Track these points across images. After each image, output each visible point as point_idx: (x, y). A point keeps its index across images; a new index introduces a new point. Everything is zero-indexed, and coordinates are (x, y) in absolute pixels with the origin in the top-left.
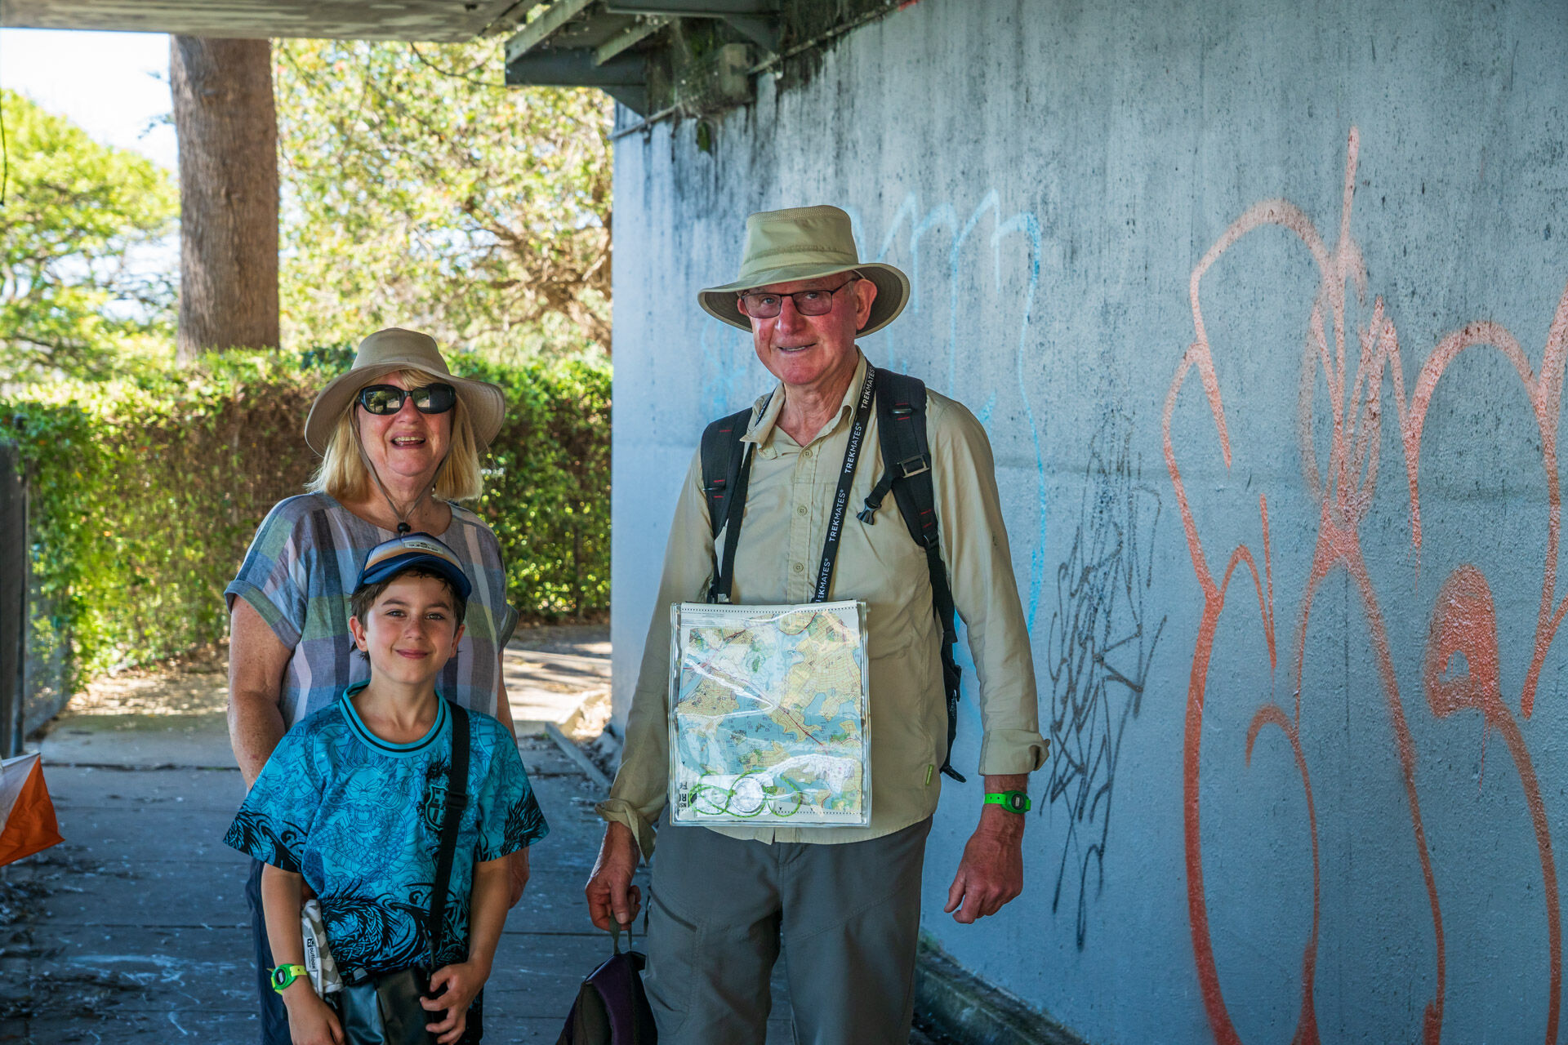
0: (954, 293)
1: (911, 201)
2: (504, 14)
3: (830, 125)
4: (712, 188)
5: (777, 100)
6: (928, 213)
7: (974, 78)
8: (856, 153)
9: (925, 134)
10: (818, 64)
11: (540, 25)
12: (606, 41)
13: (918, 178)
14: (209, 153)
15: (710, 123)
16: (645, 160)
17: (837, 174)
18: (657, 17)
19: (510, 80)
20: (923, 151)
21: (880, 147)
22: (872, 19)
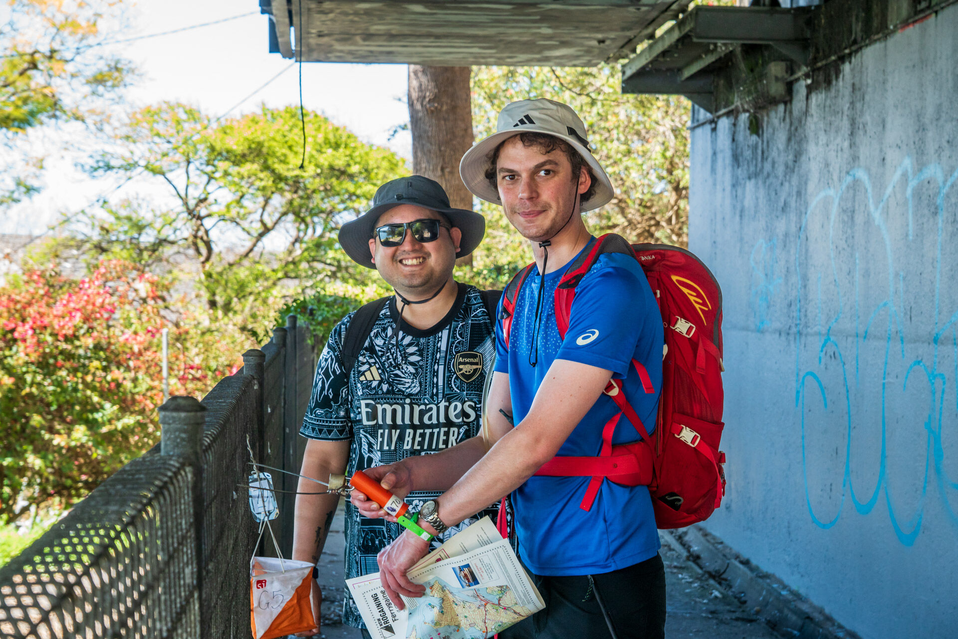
0: (940, 225)
1: (908, 163)
2: (622, 47)
3: (846, 112)
4: (760, 159)
5: (807, 98)
6: (920, 170)
8: (866, 131)
9: (919, 116)
10: (838, 72)
11: (647, 54)
12: (688, 64)
13: (913, 147)
14: (431, 144)
15: (759, 115)
16: (712, 142)
17: (851, 146)
18: (725, 44)
19: (625, 91)
20: (917, 128)
21: (884, 127)
22: (879, 39)
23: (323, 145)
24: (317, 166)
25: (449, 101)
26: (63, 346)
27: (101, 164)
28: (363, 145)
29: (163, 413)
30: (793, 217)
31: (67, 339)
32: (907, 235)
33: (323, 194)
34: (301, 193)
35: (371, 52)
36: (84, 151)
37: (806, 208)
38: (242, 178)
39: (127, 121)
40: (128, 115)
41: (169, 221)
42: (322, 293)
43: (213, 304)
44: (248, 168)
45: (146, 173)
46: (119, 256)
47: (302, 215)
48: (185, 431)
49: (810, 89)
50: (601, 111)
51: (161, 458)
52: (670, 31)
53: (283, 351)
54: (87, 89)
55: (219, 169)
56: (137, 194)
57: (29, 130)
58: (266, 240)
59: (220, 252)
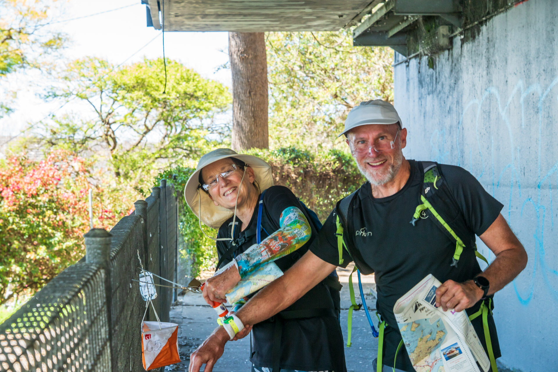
0: (540, 119)
1: (521, 83)
2: (353, 19)
3: (484, 55)
4: (434, 83)
5: (461, 47)
6: (528, 87)
7: (549, 32)
8: (496, 65)
9: (527, 56)
10: (479, 31)
11: (367, 22)
12: (392, 28)
13: (523, 73)
14: (243, 78)
15: (434, 57)
16: (407, 73)
17: (487, 74)
18: (413, 16)
19: (355, 44)
20: (526, 62)
21: (506, 62)
22: (502, 11)
23: (180, 80)
24: (177, 92)
25: (253, 53)
26: (31, 200)
27: (51, 94)
28: (203, 80)
29: (87, 238)
30: (454, 116)
31: (33, 196)
32: (521, 125)
33: (181, 108)
34: (167, 108)
35: (207, 25)
36: (40, 86)
37: (462, 111)
38: (133, 100)
39: (65, 68)
40: (66, 65)
41: (91, 126)
42: (181, 166)
43: (118, 174)
44: (136, 94)
45: (77, 98)
46: (62, 147)
47: (169, 121)
48: (100, 249)
49: (463, 41)
50: (342, 57)
51: (86, 265)
52: (381, 8)
53: (158, 201)
54: (41, 50)
55: (119, 95)
56: (72, 111)
57: (8, 75)
58: (148, 136)
59: (122, 144)
